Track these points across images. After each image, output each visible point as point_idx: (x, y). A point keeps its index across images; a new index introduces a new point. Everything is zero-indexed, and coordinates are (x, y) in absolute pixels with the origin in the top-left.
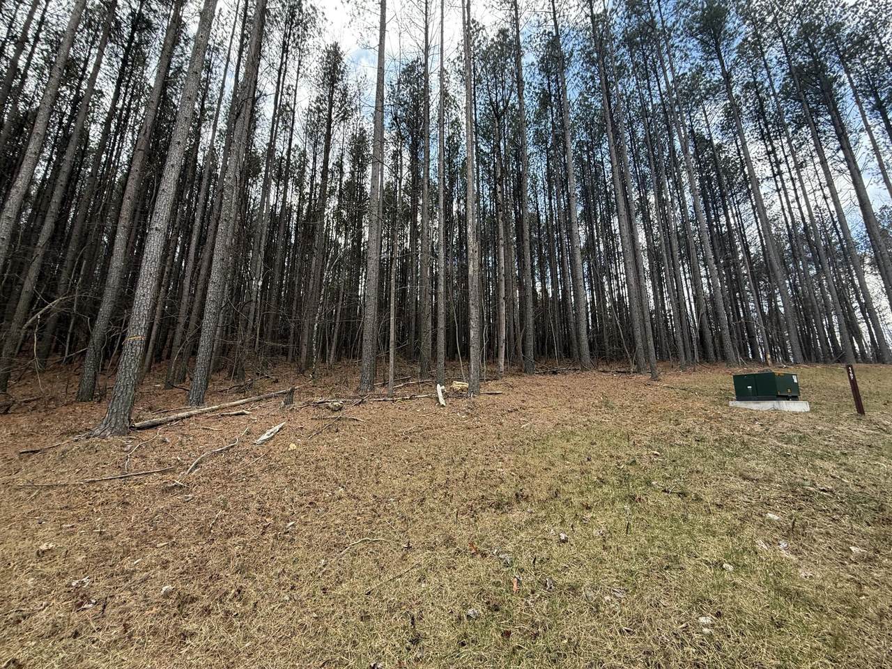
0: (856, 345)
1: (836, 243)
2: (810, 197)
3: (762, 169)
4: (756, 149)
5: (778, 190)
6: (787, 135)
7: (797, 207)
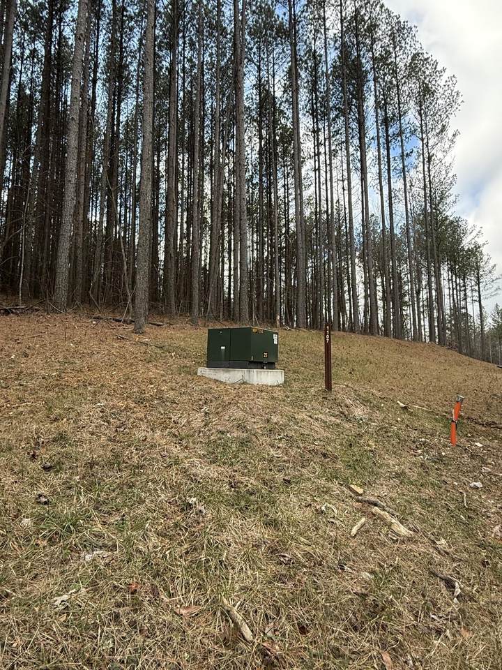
0: (341, 319)
1: (344, 235)
2: (335, 184)
3: (308, 146)
4: (306, 122)
5: (315, 170)
6: (328, 119)
7: (325, 188)
